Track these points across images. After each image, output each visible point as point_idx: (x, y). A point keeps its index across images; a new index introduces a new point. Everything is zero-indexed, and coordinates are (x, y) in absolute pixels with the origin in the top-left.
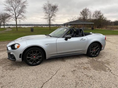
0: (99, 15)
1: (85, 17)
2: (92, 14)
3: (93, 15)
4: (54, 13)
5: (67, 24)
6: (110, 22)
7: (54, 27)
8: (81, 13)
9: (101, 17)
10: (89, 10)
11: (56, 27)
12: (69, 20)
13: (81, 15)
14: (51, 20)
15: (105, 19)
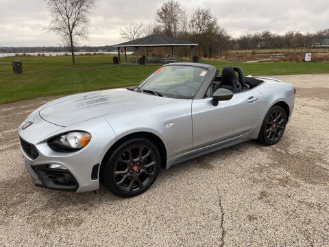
0: (206, 21)
1: (170, 27)
2: (189, 19)
3: (192, 22)
4: (84, 13)
5: (125, 47)
6: (230, 39)
7: (82, 55)
8: (160, 14)
9: (211, 26)
10: (180, 8)
11: (86, 55)
12: (125, 34)
13: (159, 21)
14: (73, 34)
15: (221, 32)
